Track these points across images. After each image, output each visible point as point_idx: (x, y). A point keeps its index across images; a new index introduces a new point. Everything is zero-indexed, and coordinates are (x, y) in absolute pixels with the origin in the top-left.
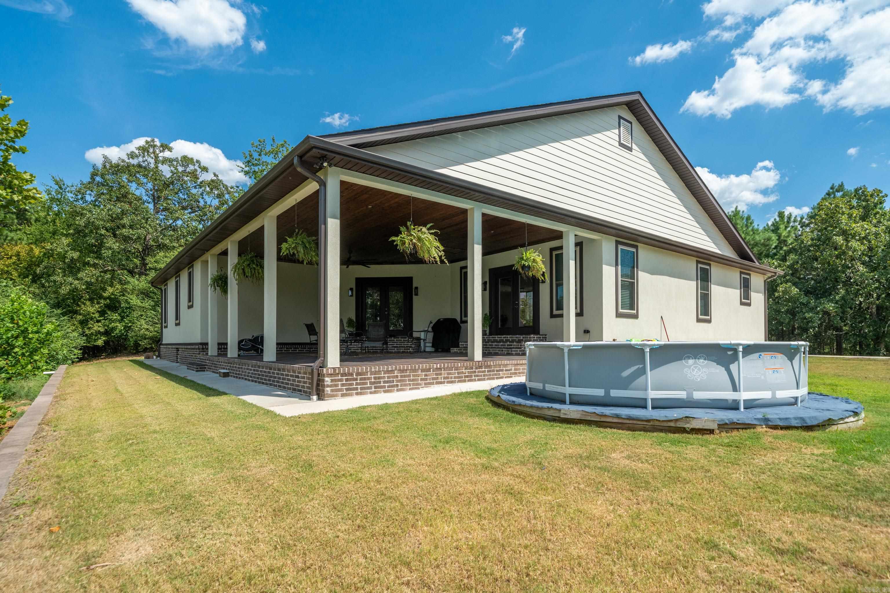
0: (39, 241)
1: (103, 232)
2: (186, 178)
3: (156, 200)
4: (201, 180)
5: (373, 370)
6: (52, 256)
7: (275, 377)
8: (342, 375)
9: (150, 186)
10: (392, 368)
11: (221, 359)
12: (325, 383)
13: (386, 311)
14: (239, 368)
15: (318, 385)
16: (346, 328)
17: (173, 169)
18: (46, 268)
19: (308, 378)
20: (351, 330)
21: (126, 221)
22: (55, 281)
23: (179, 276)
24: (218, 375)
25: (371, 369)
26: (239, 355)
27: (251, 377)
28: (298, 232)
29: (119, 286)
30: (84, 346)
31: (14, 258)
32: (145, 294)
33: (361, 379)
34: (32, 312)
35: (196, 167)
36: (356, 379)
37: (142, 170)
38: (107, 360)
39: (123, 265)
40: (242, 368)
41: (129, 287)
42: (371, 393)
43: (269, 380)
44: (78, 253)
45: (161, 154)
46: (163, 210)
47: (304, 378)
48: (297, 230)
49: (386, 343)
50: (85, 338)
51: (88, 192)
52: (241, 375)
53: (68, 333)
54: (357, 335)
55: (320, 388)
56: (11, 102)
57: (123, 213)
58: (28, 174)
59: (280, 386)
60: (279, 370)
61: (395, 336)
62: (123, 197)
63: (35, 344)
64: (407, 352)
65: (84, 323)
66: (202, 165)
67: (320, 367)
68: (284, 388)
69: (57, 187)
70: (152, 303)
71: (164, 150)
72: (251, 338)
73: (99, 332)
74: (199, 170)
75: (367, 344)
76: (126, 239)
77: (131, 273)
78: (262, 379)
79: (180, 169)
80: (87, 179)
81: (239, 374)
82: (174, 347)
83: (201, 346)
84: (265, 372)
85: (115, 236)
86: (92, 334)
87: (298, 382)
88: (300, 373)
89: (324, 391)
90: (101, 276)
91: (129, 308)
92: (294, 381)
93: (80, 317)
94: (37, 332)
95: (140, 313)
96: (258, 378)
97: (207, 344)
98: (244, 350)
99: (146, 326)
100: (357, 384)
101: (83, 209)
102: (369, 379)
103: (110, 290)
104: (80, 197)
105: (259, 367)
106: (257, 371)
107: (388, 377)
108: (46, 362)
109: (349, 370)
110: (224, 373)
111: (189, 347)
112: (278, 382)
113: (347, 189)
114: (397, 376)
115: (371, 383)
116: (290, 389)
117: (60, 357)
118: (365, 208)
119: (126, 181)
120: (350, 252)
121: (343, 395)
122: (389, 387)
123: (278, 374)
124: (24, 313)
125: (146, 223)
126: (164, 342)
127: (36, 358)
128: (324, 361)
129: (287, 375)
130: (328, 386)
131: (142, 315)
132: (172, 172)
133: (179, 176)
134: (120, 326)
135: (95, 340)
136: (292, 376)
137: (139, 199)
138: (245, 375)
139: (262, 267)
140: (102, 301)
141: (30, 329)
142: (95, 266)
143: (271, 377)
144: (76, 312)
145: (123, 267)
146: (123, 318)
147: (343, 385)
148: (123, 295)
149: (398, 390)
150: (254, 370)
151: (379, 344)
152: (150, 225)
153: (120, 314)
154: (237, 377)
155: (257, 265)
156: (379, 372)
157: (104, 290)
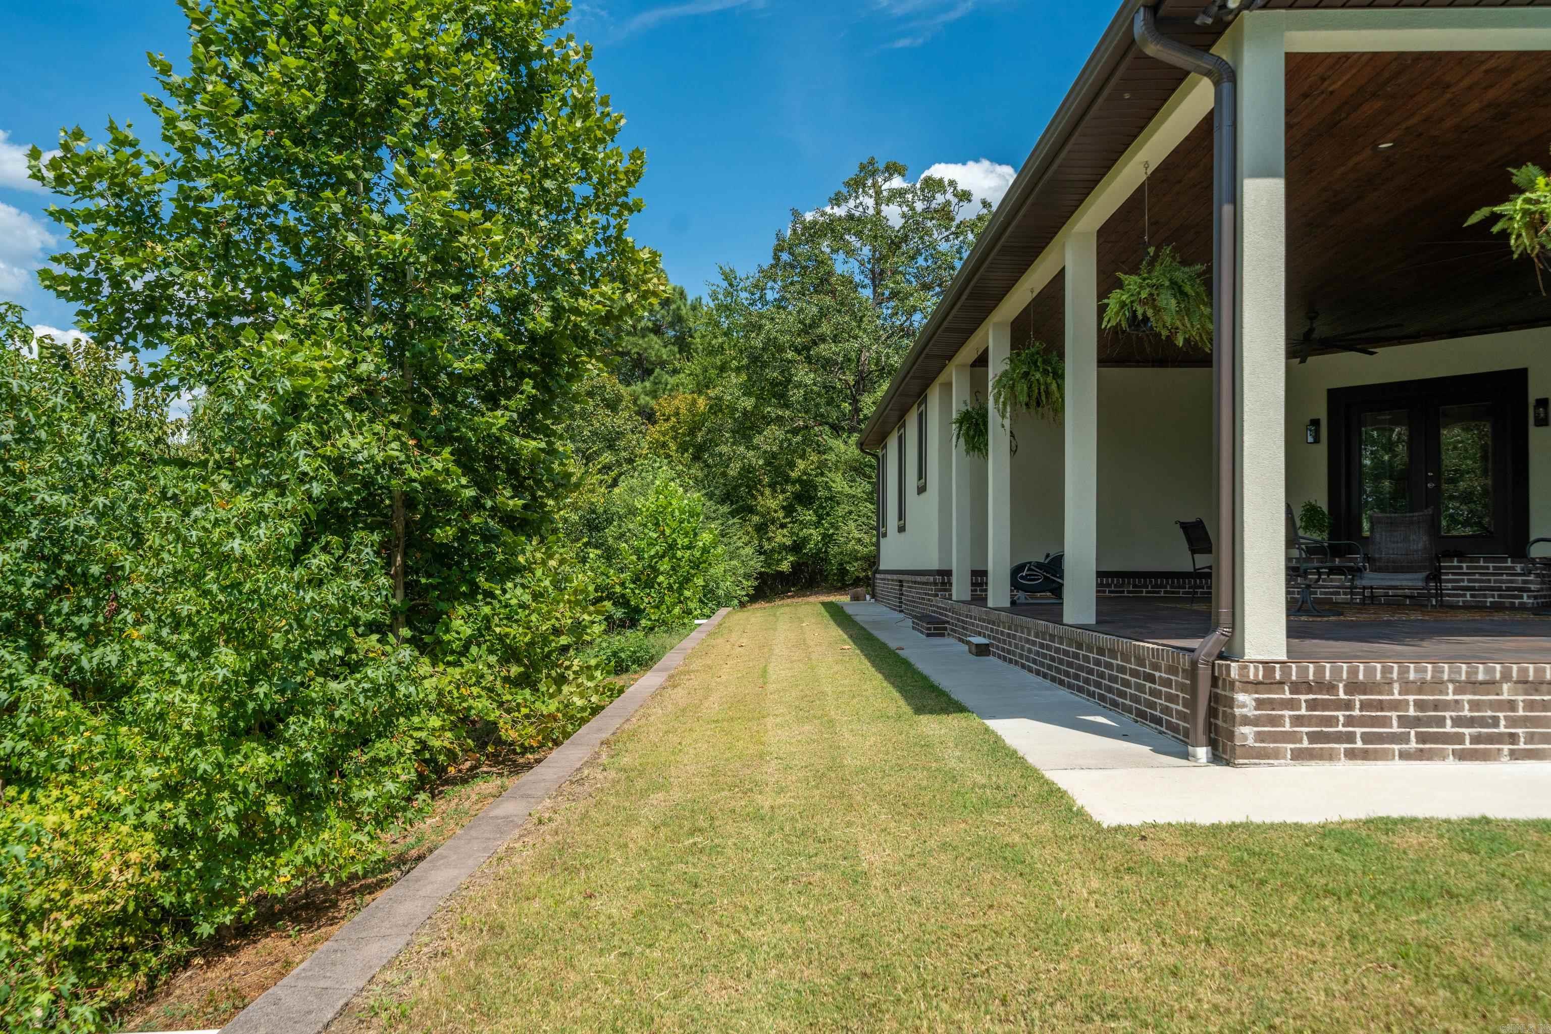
0: (701, 387)
1: (790, 355)
2: (929, 224)
3: (877, 278)
4: (958, 220)
5: (1412, 676)
6: (721, 410)
7: (1090, 672)
8: (1296, 688)
9: (866, 251)
10: (1489, 671)
11: (975, 610)
12: (1237, 711)
13: (1428, 479)
14: (1009, 635)
15: (1212, 713)
16: (1301, 533)
17: (905, 209)
18: (709, 431)
19: (1182, 687)
20: (1316, 536)
21: (825, 328)
22: (721, 455)
23: (904, 425)
24: (966, 648)
25: (1404, 671)
26: (1013, 603)
27: (1035, 662)
28: (1156, 256)
29: (814, 457)
30: (761, 573)
31: (673, 419)
32: (856, 470)
33: (1364, 706)
34: (682, 512)
35: (949, 196)
36: (1348, 706)
37: (853, 224)
38: (796, 600)
39: (822, 415)
40: (1014, 637)
41: (831, 457)
42: (1404, 756)
43: (1077, 677)
44: (753, 400)
45: (886, 186)
46: (889, 299)
47: (1168, 683)
48: (1152, 250)
49: (1435, 576)
50: (762, 558)
51: (770, 284)
52: (1014, 654)
53: (738, 548)
54: (1336, 551)
55: (1220, 722)
56: (623, 122)
57: (823, 313)
58: (647, 250)
59: (1102, 698)
60: (1101, 651)
61: (1461, 556)
62: (824, 284)
63: (685, 568)
64: (1513, 608)
65: (761, 529)
66: (959, 188)
67: (1221, 656)
68: (1115, 704)
69: (725, 284)
70: (868, 487)
71: (891, 175)
72: (1041, 560)
73: (784, 547)
74: (954, 200)
75: (1371, 579)
76: (827, 364)
77: (836, 429)
78: (1058, 671)
79: (919, 206)
80: (767, 261)
81: (1009, 652)
82: (895, 577)
83: (939, 578)
84: (1066, 653)
85: (809, 359)
86: (773, 550)
87: (1153, 692)
88: (1156, 667)
89: (1231, 736)
90: (787, 439)
91: (831, 499)
92: (1140, 688)
93: (756, 519)
94: (689, 547)
95: (847, 508)
96: (1050, 667)
97: (949, 573)
98: (1025, 588)
99: (857, 535)
100: (1350, 721)
101: (761, 316)
102: (1395, 705)
103: (801, 464)
104: (757, 296)
105: (1052, 637)
106: (1049, 648)
107: (1475, 706)
108: (701, 601)
109: (1320, 671)
110: (977, 645)
111: (918, 579)
112: (1098, 685)
113: (1305, 96)
114: (1511, 705)
115: (1404, 721)
116: (1129, 710)
117: (721, 592)
118: (1368, 152)
119: (828, 250)
120: (1312, 315)
121: (1299, 756)
122: (1476, 739)
123: (1098, 663)
124: (673, 512)
125: (859, 327)
126: (882, 567)
127: (687, 593)
128: (1231, 637)
129: (1122, 669)
130: (1246, 721)
131: (850, 512)
132: (904, 215)
133: (918, 223)
134: (815, 534)
135: (779, 562)
136: (1135, 674)
137: (847, 281)
138: (1021, 656)
139: (1059, 376)
140: (789, 488)
141: (679, 541)
142: (779, 420)
143: (1080, 668)
144: (751, 510)
145: (821, 419)
146: (821, 518)
147: (1298, 721)
148: (822, 474)
149: (1515, 755)
150: (1042, 646)
151: (1411, 581)
152: (865, 330)
153: (815, 512)
154: (1005, 659)
155: (1045, 373)
156: (1438, 685)
157: (792, 465)
